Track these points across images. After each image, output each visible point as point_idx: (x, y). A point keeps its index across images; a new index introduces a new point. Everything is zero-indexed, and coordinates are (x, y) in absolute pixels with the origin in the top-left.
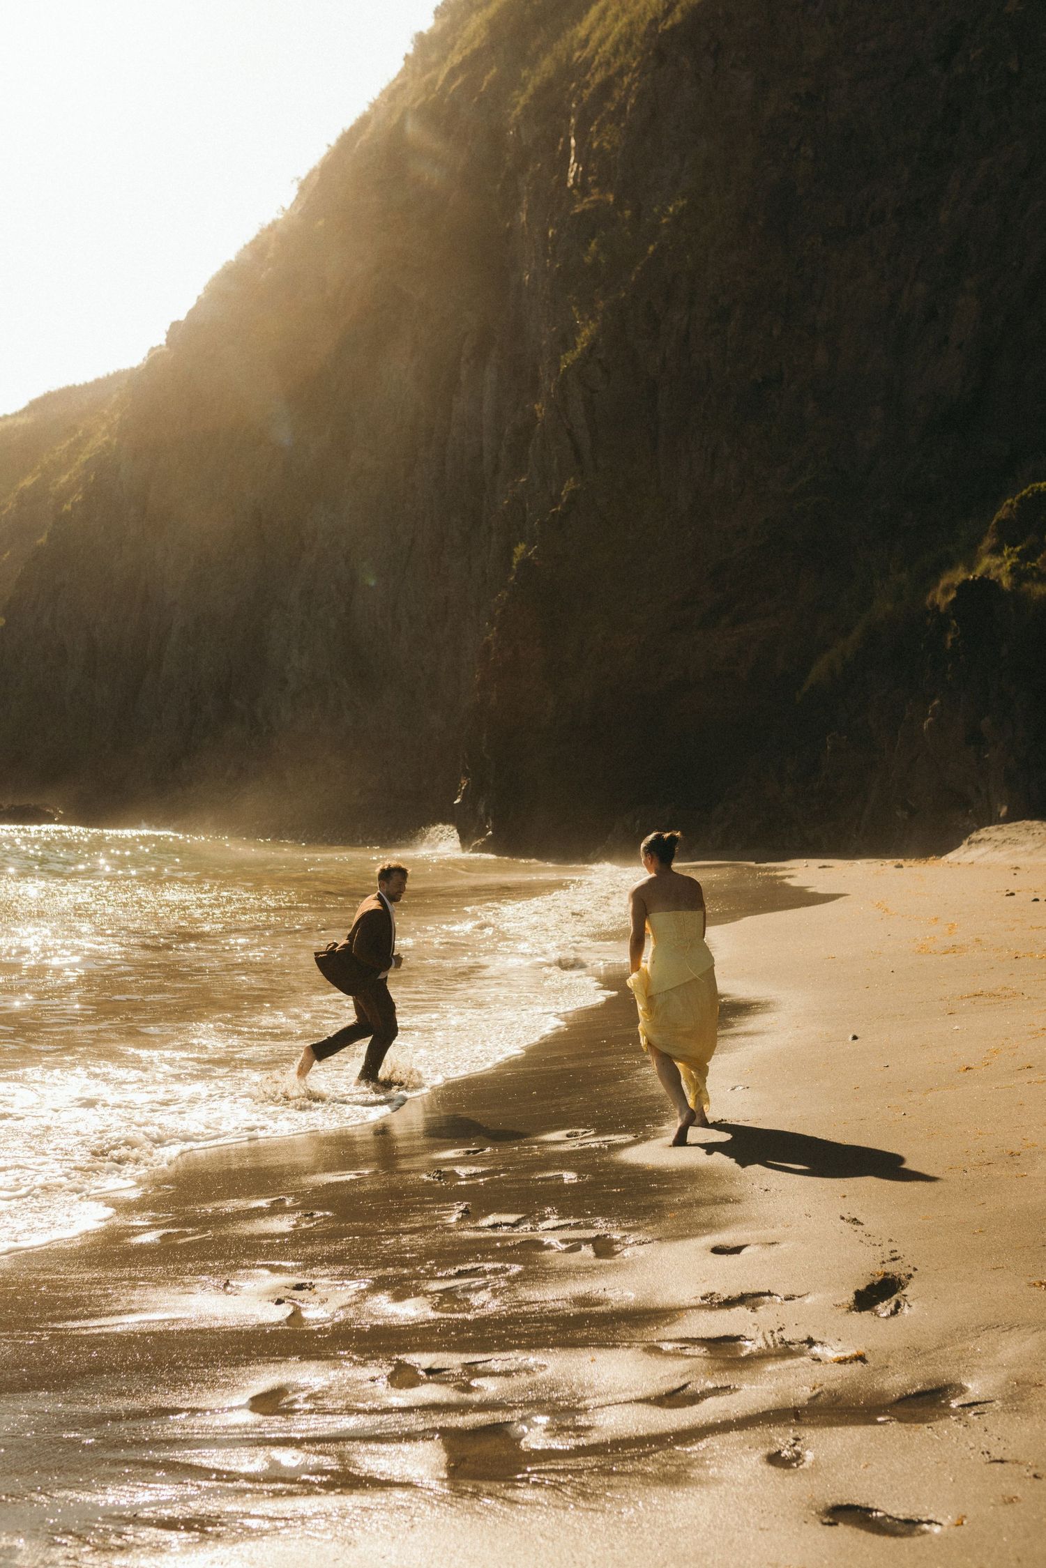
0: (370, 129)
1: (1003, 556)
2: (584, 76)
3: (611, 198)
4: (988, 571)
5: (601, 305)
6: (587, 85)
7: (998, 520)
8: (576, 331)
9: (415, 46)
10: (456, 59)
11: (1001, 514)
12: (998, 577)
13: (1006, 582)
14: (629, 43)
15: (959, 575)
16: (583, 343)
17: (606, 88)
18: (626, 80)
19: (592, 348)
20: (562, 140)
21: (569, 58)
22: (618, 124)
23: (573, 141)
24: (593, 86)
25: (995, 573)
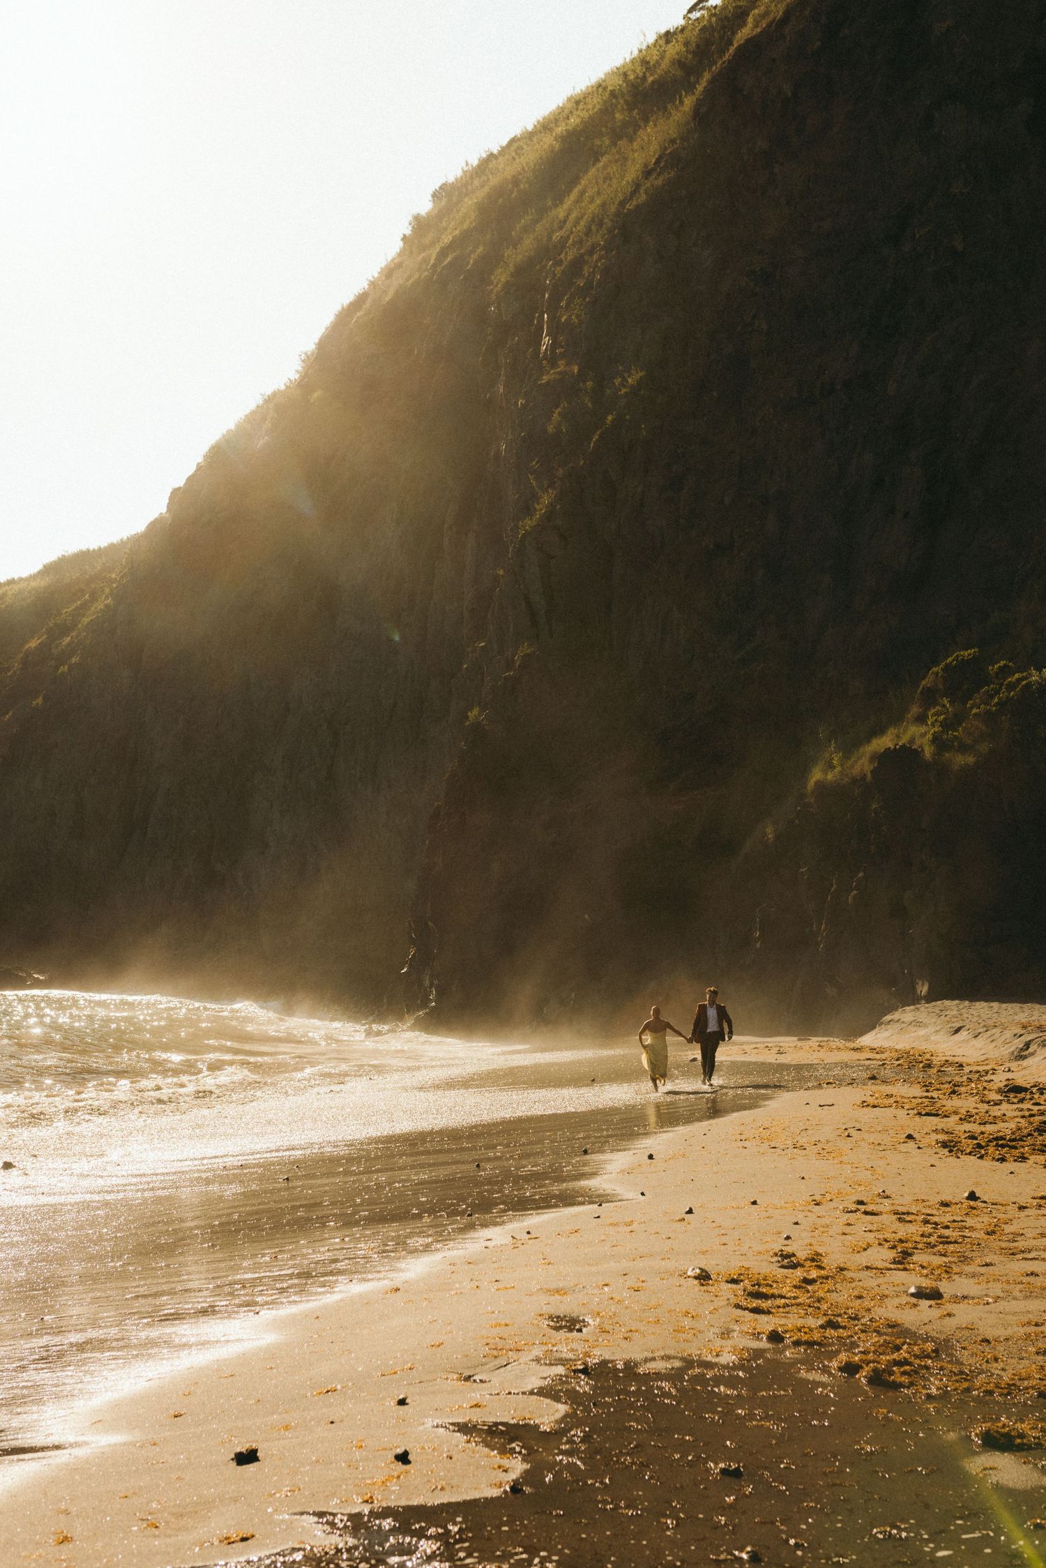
0: (367, 305)
1: (927, 725)
2: (559, 255)
3: (576, 369)
4: (912, 741)
5: (560, 472)
6: (559, 263)
7: (923, 689)
8: (535, 497)
9: (413, 227)
10: (447, 238)
11: (926, 682)
12: (921, 746)
13: (928, 752)
14: (600, 223)
15: (884, 742)
16: (541, 510)
17: (577, 264)
18: (595, 257)
19: (550, 515)
20: (537, 315)
21: (550, 238)
22: (584, 300)
23: (546, 316)
24: (565, 263)
25: (918, 742)
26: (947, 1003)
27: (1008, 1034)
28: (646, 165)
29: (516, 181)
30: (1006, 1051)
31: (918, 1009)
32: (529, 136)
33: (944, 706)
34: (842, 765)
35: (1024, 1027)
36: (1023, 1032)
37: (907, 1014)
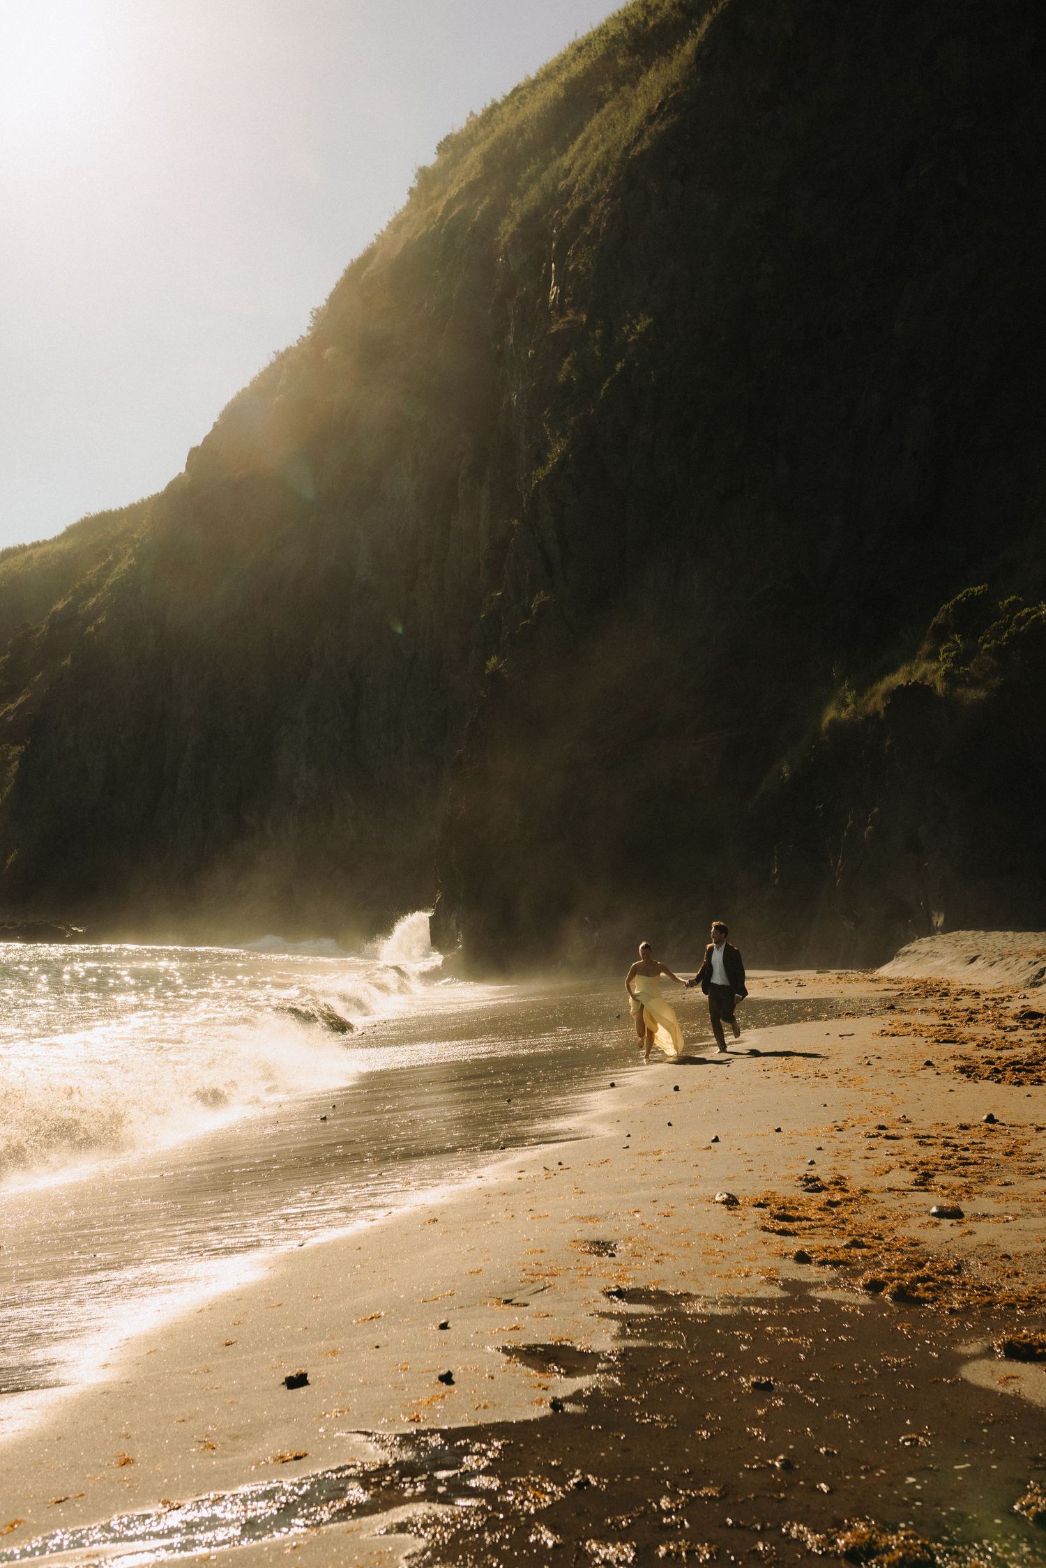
0: (376, 260)
1: (939, 661)
2: (565, 204)
3: (584, 318)
4: (924, 677)
5: (572, 421)
6: (566, 212)
7: (935, 626)
8: (547, 447)
9: (419, 181)
10: (453, 191)
11: (938, 619)
12: (933, 683)
13: (940, 687)
14: (605, 170)
15: (898, 679)
16: (554, 459)
17: (583, 213)
18: (601, 205)
19: (563, 464)
20: (545, 265)
21: (555, 186)
22: (592, 247)
23: (553, 265)
24: (571, 212)
25: (930, 678)
26: (962, 933)
27: (1023, 962)
28: (649, 111)
29: (520, 131)
30: (1021, 978)
31: (934, 940)
32: (533, 84)
33: (955, 642)
34: (855, 703)
35: (1039, 955)
36: (1038, 959)
37: (923, 945)
